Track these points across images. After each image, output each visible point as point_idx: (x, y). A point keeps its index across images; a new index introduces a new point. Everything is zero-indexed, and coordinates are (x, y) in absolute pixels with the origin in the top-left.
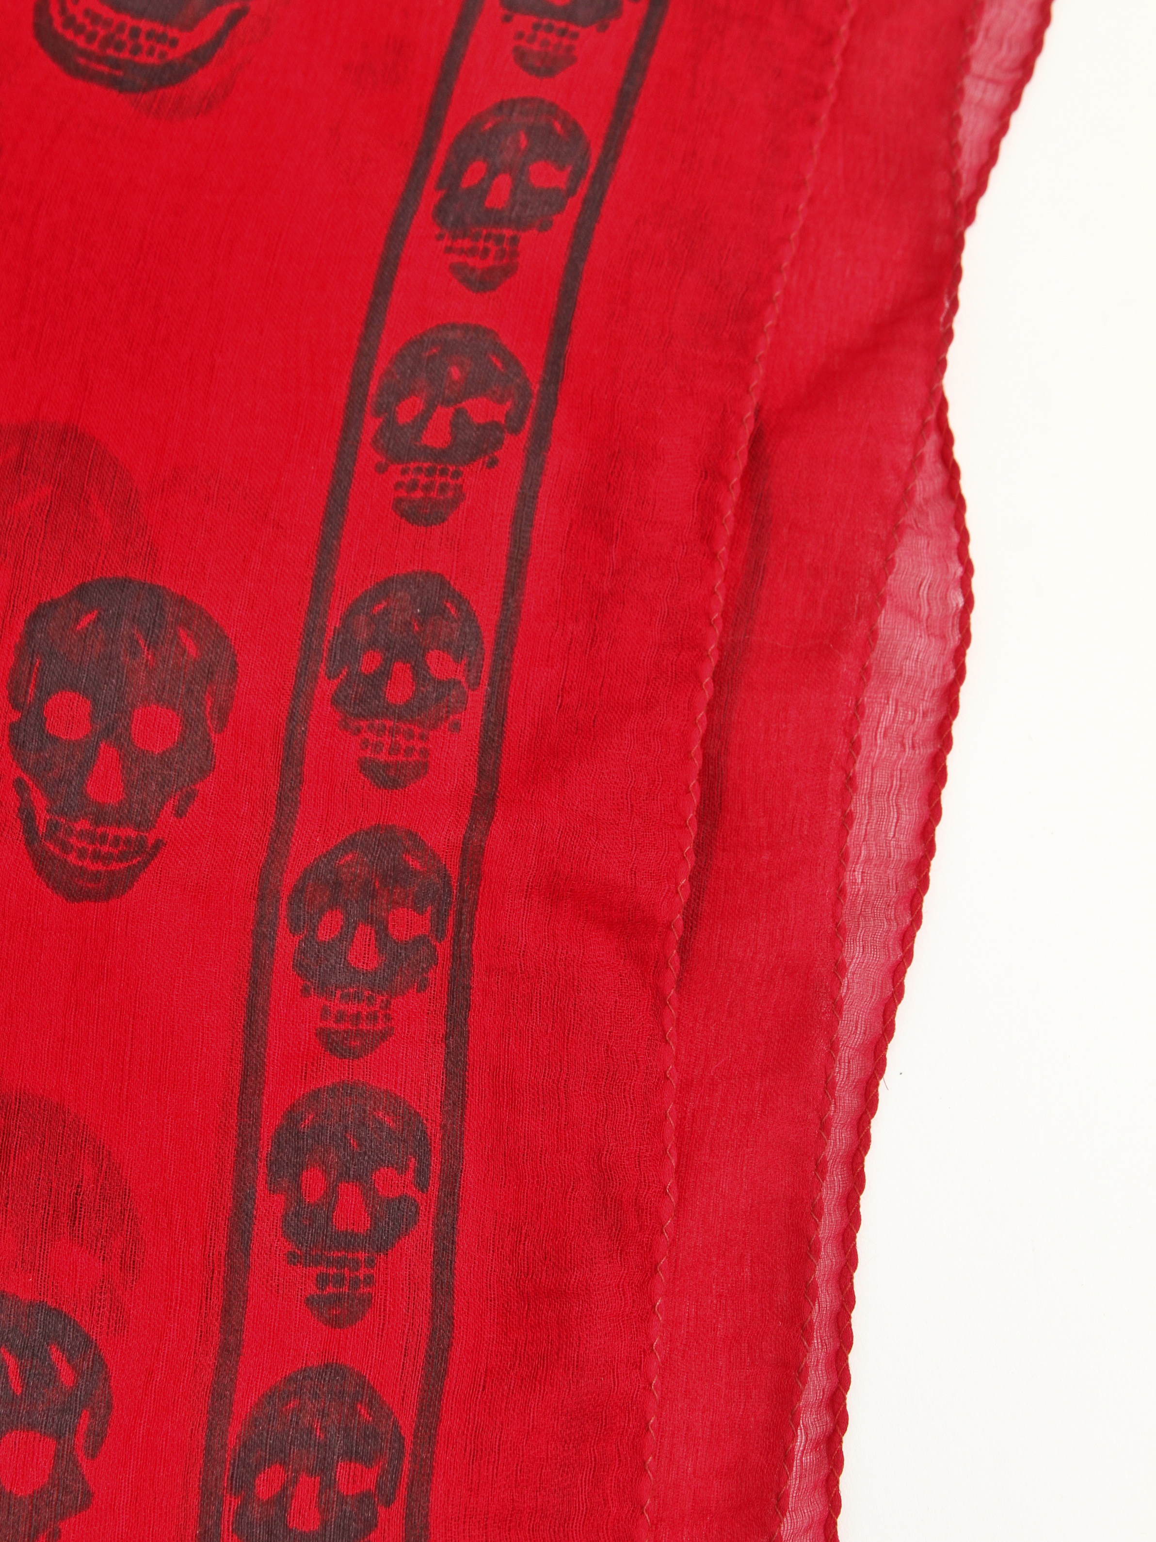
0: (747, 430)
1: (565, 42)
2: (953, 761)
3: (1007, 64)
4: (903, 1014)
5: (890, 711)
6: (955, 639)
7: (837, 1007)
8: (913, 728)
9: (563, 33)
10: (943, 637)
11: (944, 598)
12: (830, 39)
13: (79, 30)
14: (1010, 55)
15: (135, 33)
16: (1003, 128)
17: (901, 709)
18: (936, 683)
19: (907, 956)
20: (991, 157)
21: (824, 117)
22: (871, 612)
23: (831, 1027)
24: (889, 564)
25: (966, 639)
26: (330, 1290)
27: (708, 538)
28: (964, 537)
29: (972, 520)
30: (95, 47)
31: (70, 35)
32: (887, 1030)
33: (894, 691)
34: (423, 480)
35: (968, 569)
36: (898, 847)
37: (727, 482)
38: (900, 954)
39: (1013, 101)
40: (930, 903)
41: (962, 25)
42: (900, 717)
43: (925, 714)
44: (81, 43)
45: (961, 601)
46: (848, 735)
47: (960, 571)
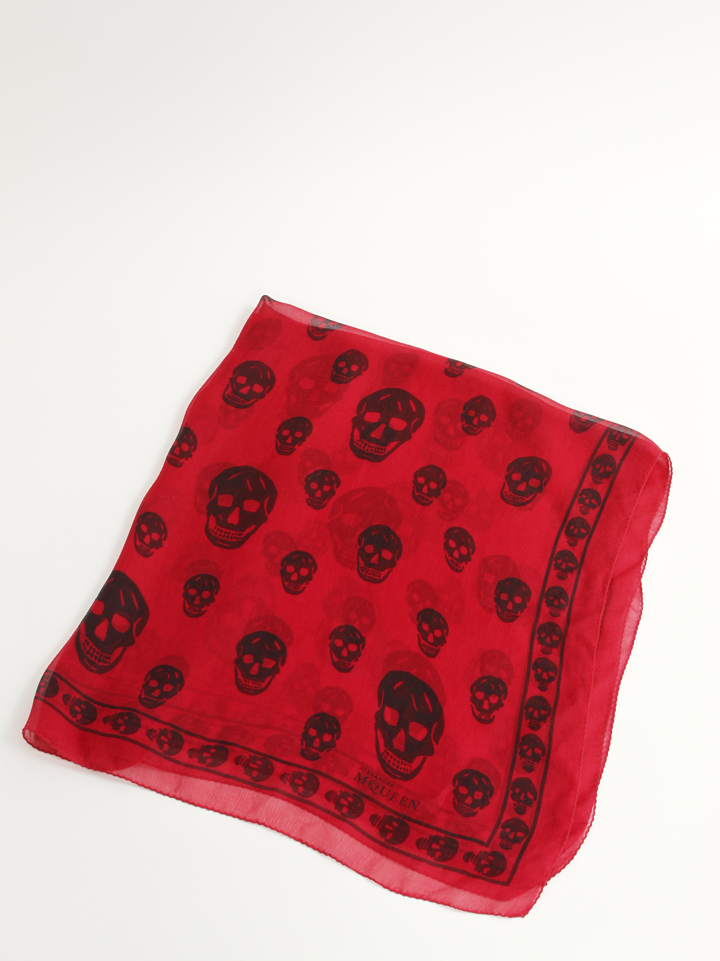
0: (611, 577)
1: (588, 510)
2: (638, 631)
3: (655, 528)
4: (627, 666)
5: (628, 623)
6: (639, 614)
7: (619, 663)
8: (632, 626)
9: (587, 508)
10: (638, 613)
11: (638, 607)
12: (628, 519)
13: (508, 497)
14: (656, 527)
15: (518, 498)
16: (654, 538)
17: (630, 623)
18: (636, 620)
19: (629, 658)
20: (652, 542)
21: (626, 531)
22: (628, 607)
23: (618, 666)
24: (632, 601)
25: (641, 614)
26: (541, 686)
27: (604, 592)
28: (642, 599)
29: (643, 596)
30: (511, 499)
31: (506, 497)
32: (625, 668)
33: (629, 620)
34: (561, 573)
35: (643, 604)
36: (628, 643)
37: (607, 584)
38: (627, 658)
39: (656, 534)
40: (632, 651)
41: (650, 521)
42: (630, 624)
43: (634, 624)
44: (508, 498)
45: (641, 608)
46: (624, 625)
47: (641, 604)
